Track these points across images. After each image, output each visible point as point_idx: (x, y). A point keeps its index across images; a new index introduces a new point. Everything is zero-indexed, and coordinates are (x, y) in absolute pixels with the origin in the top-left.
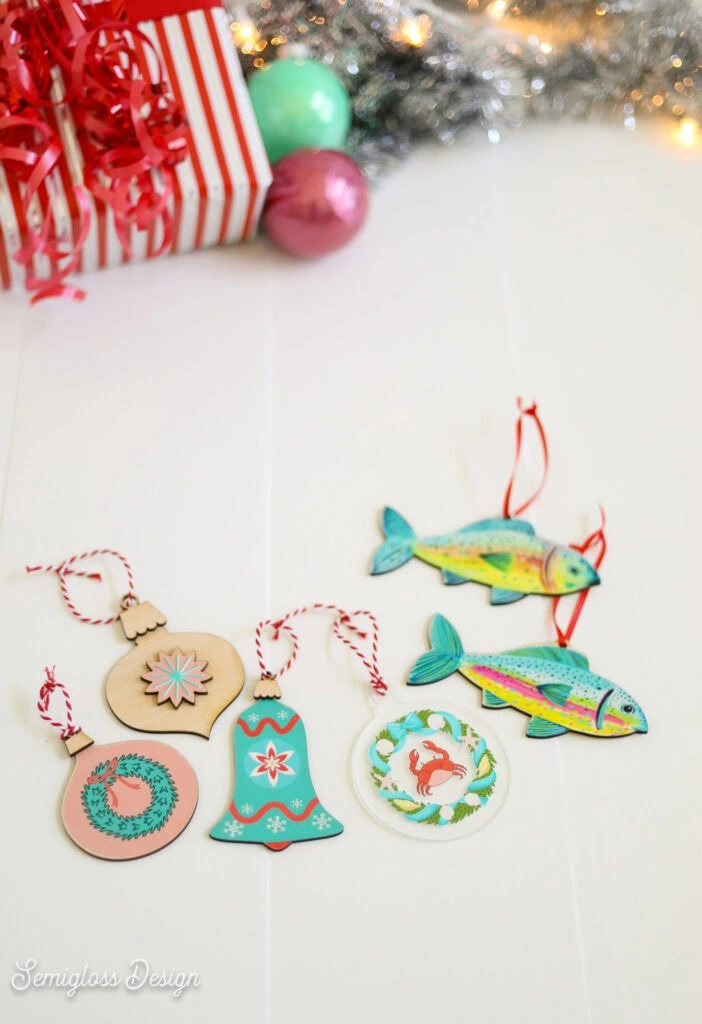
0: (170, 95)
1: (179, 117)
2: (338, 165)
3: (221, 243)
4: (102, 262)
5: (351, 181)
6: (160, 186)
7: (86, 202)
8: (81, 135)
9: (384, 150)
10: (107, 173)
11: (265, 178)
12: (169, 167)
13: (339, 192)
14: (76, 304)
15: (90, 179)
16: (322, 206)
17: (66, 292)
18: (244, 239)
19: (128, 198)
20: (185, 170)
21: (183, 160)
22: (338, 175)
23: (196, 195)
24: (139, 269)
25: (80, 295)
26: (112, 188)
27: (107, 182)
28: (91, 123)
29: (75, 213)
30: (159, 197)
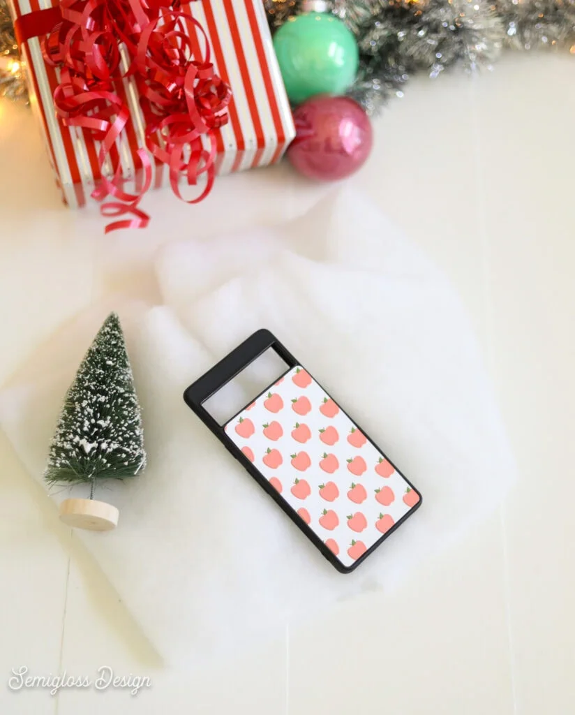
0: (216, 71)
1: (223, 88)
2: (349, 110)
6: (207, 143)
7: (147, 158)
8: (143, 102)
11: (290, 133)
12: (214, 130)
13: (348, 132)
15: (151, 141)
18: (272, 163)
19: (182, 157)
20: (227, 131)
21: (225, 123)
23: (235, 147)
28: (151, 94)
29: (138, 164)
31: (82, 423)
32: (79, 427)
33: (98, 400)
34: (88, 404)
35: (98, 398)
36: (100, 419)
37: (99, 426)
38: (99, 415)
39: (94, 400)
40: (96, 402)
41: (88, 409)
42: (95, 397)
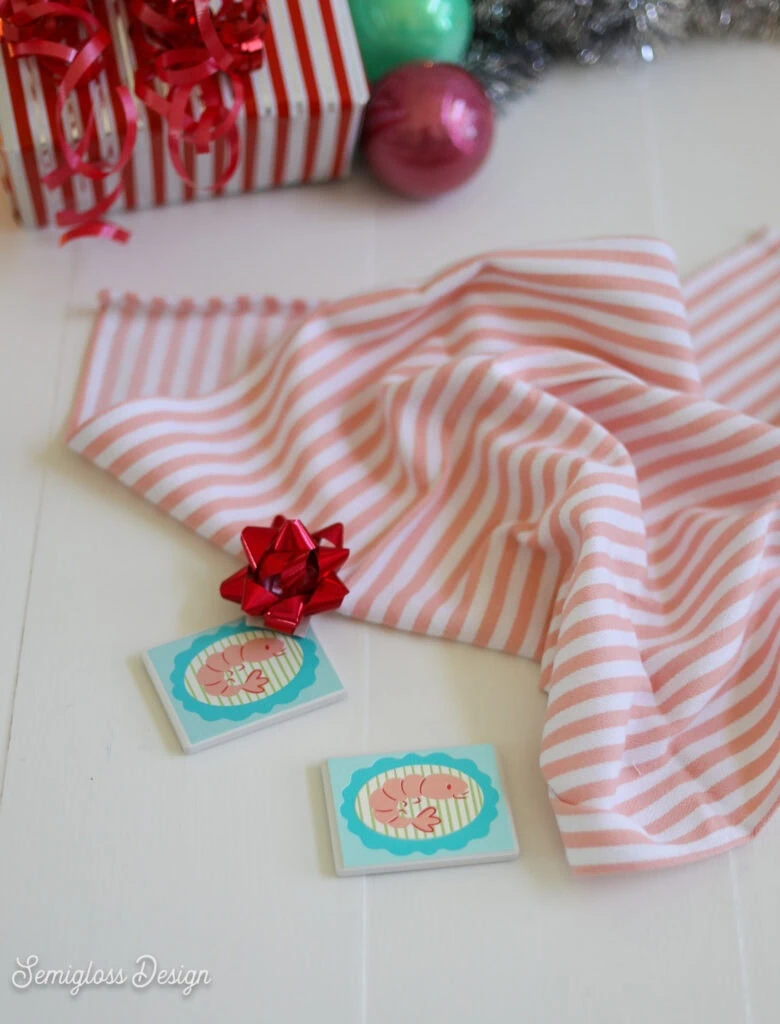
3: (307, 181)
4: (160, 198)
5: (471, 104)
6: (229, 98)
8: (135, 31)
9: (513, 68)
10: (164, 79)
11: (360, 95)
12: (241, 75)
13: (457, 116)
14: (116, 246)
16: (436, 133)
17: (105, 230)
18: (335, 177)
20: (261, 79)
21: (259, 66)
22: (457, 96)
23: (274, 114)
24: (205, 211)
25: (121, 236)
26: (170, 98)
27: (164, 88)
28: (148, 15)
30: (227, 112)
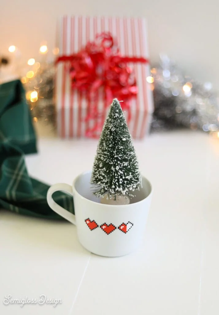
31: (118, 179)
32: (117, 182)
33: (124, 165)
34: (120, 169)
35: (124, 164)
36: (127, 175)
37: (127, 180)
38: (126, 174)
39: (122, 166)
40: (123, 167)
41: (120, 171)
42: (122, 164)
